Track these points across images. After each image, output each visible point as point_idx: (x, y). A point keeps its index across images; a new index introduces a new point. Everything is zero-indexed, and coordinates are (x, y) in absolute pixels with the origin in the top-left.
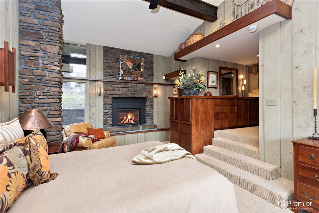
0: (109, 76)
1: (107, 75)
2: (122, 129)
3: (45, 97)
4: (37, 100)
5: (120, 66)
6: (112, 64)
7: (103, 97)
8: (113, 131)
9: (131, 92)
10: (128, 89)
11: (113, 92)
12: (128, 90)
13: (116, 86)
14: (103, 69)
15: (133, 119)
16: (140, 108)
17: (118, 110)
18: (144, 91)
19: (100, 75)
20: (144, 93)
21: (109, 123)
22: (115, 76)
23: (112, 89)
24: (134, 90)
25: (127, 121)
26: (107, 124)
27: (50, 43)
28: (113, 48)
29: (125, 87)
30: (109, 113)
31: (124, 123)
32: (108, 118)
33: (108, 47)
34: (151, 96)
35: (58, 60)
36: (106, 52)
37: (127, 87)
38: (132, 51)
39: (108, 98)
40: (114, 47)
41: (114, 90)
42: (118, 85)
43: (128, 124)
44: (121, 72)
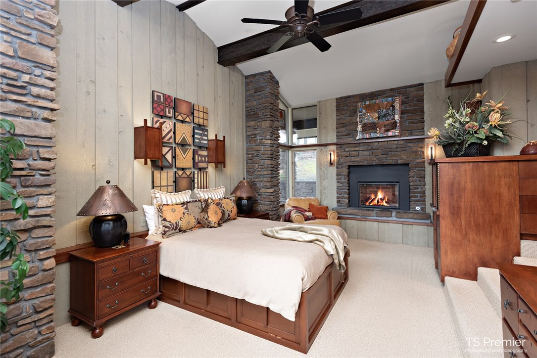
0: (343, 137)
1: (341, 136)
2: (360, 211)
3: (261, 169)
4: (256, 173)
5: (358, 120)
6: (348, 119)
7: (336, 165)
8: (347, 213)
9: (377, 157)
10: (371, 152)
11: (348, 158)
12: (371, 154)
13: (353, 149)
14: (335, 129)
15: (386, 199)
16: (399, 182)
17: (359, 183)
18: (402, 152)
19: (332, 138)
20: (402, 156)
21: (344, 201)
22: (351, 136)
23: (348, 154)
24: (383, 153)
25: (376, 202)
26: (341, 202)
27: (264, 119)
28: (349, 97)
29: (367, 149)
30: (343, 187)
31: (371, 204)
32: (342, 195)
33: (342, 98)
34: (418, 160)
35: (270, 134)
36: (339, 105)
37: (370, 148)
38: (378, 91)
39: (342, 167)
40: (351, 94)
41: (350, 155)
42: (356, 147)
43: (377, 206)
44: (359, 128)
